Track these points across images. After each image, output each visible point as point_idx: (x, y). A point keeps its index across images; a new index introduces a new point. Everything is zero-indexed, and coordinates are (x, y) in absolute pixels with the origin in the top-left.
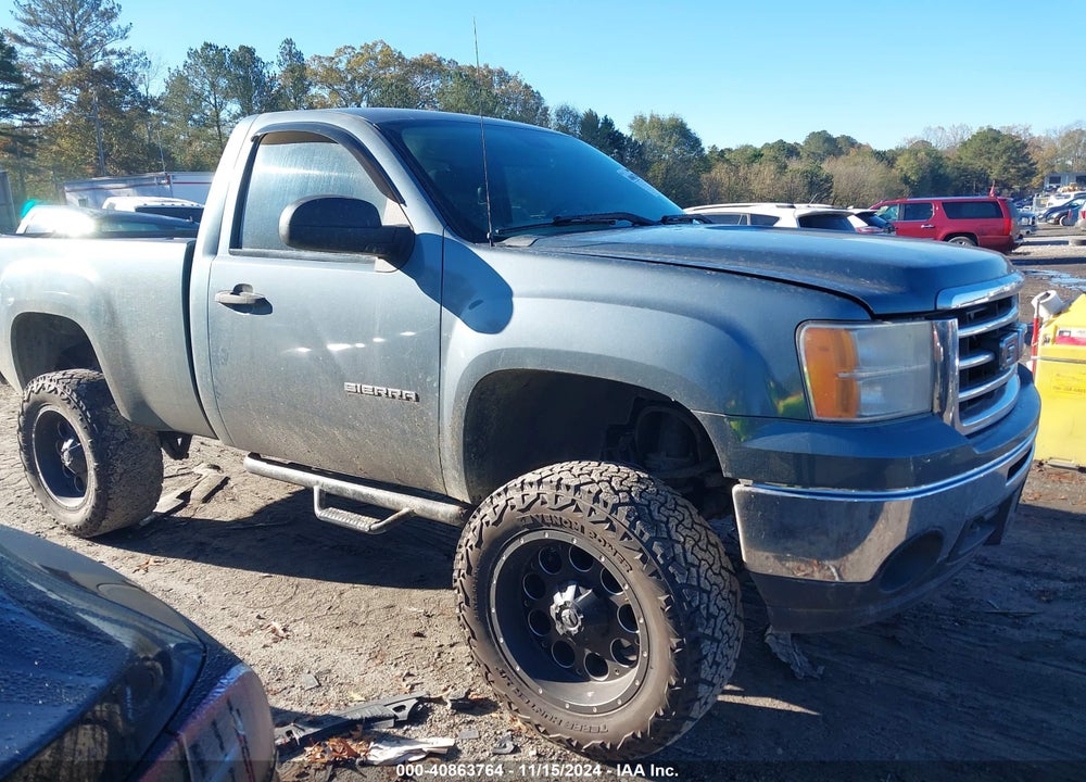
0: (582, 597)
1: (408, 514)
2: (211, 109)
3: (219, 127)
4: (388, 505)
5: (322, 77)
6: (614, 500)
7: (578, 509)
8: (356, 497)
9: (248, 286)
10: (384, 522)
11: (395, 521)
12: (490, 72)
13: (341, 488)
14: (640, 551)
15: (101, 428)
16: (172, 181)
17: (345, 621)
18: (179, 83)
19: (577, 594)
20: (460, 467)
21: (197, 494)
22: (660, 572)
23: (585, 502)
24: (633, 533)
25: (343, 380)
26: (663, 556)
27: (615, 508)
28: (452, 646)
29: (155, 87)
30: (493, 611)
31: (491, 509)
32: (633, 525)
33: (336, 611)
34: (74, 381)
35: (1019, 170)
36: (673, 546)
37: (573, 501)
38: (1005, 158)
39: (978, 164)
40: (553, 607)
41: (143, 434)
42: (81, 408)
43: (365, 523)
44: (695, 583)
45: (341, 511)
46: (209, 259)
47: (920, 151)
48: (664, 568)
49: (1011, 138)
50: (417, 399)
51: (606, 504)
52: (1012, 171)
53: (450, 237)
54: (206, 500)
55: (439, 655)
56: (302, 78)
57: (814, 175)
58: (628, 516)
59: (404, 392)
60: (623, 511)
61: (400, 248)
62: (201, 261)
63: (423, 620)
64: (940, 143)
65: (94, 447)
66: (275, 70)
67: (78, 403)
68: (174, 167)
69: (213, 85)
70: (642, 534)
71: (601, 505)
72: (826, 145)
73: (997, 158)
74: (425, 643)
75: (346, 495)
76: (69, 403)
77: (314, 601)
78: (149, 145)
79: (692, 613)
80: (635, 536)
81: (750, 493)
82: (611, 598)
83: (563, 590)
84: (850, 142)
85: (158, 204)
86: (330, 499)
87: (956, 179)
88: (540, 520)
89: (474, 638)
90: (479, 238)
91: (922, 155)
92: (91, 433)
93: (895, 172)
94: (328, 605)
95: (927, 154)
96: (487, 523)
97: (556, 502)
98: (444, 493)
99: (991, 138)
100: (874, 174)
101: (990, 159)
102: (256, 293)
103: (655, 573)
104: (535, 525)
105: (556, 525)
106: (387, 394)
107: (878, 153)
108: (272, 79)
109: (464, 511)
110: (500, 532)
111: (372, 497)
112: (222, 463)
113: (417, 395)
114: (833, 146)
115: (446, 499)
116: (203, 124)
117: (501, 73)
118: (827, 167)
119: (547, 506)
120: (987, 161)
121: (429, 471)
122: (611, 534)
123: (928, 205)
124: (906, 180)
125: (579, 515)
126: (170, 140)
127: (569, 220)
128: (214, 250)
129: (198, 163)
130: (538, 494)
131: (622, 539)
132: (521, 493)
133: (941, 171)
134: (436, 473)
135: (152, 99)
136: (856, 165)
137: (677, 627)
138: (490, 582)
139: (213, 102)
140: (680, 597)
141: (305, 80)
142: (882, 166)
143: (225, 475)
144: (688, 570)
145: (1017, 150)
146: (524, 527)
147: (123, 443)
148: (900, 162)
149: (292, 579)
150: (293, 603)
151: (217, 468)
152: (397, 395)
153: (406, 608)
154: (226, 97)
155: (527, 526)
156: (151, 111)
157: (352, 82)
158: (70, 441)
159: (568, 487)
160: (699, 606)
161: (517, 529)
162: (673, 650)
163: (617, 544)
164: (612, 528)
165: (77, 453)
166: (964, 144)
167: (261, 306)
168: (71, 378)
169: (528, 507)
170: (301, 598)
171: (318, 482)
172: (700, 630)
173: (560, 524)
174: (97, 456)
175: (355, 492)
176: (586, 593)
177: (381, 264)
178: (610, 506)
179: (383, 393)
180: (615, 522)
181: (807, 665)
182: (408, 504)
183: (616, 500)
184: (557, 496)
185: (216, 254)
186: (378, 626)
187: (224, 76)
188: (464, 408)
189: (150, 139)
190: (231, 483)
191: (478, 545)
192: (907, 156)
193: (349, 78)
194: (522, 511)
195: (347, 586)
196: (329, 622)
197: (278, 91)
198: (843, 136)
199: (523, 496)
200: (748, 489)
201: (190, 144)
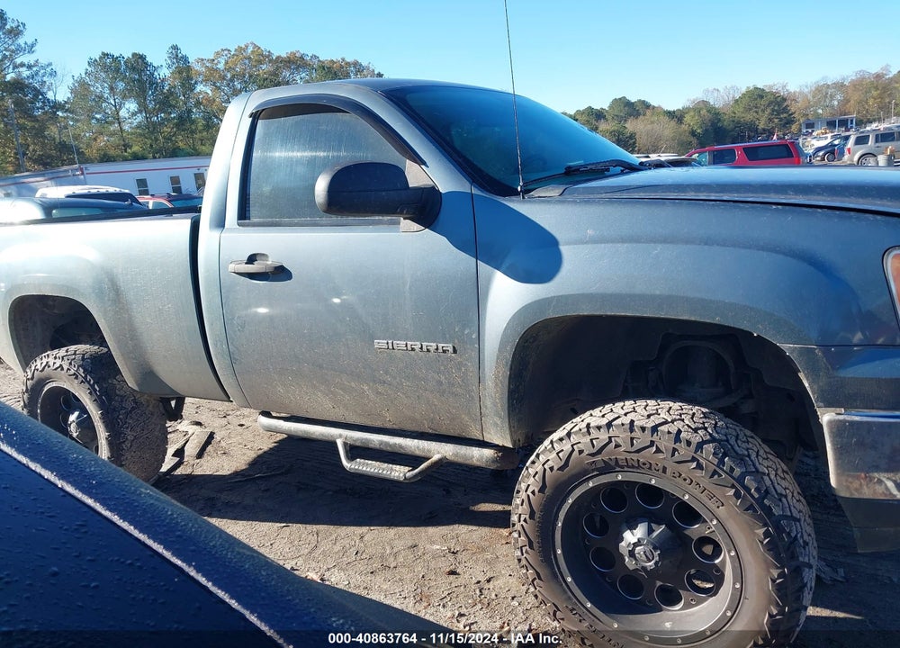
0: (655, 534)
1: (440, 460)
2: (111, 109)
3: (119, 123)
4: (418, 453)
5: (206, 77)
6: (696, 439)
7: (658, 451)
8: (383, 447)
9: (263, 255)
10: (416, 471)
11: (428, 468)
12: (348, 64)
13: (366, 439)
14: (733, 486)
15: (110, 399)
16: (85, 172)
17: (377, 565)
18: (81, 89)
19: (650, 531)
20: (504, 413)
21: (190, 450)
22: (756, 506)
23: (665, 443)
24: (723, 470)
25: (372, 338)
26: (757, 490)
27: (700, 446)
28: (489, 581)
29: (61, 93)
30: (559, 552)
31: (555, 454)
32: (722, 462)
33: (364, 556)
34: (79, 357)
35: (781, 120)
36: (762, 478)
37: (652, 443)
38: (769, 110)
39: (749, 117)
40: (623, 544)
41: (148, 401)
42: (89, 382)
43: (399, 472)
44: (789, 514)
45: (370, 462)
46: (216, 233)
47: (701, 109)
48: (760, 501)
49: (772, 94)
50: (455, 351)
51: (689, 443)
52: (776, 120)
53: (479, 193)
54: (200, 455)
55: (480, 591)
56: (189, 78)
57: (620, 133)
58: (715, 454)
59: (440, 345)
60: (710, 448)
61: (425, 208)
62: (207, 235)
63: (451, 557)
64: (717, 101)
65: (104, 417)
66: (164, 72)
67: (85, 378)
68: (85, 160)
69: (112, 89)
70: (732, 470)
71: (683, 444)
72: (626, 108)
73: (763, 111)
74: (461, 580)
75: (371, 446)
76: (77, 378)
77: (337, 548)
78: (60, 143)
79: (791, 543)
80: (725, 472)
81: (844, 422)
82: (686, 532)
83: (632, 527)
84: (646, 105)
85: (86, 191)
86: (355, 451)
87: (733, 130)
88: (613, 463)
89: (540, 579)
90: (510, 192)
91: (704, 112)
92: (101, 404)
93: (684, 127)
94: (353, 550)
95: (708, 111)
96: (551, 469)
97: (632, 445)
98: (481, 438)
99: (757, 95)
100: (668, 129)
101: (757, 112)
102: (272, 261)
103: (751, 507)
104: (607, 468)
105: (633, 467)
106: (421, 348)
107: (669, 113)
108: (163, 80)
109: (500, 454)
110: (565, 478)
111: (401, 446)
112: (202, 419)
113: (454, 347)
114: (631, 109)
115: (482, 444)
116: (105, 122)
117: (356, 64)
118: (631, 126)
119: (622, 449)
120: (755, 114)
121: (466, 418)
122: (699, 473)
123: (732, 151)
124: (693, 133)
125: (661, 456)
126: (76, 137)
127: (578, 170)
128: (220, 223)
129: (105, 155)
130: (610, 438)
131: (712, 476)
132: (588, 438)
133: (720, 125)
134: (474, 420)
135: (60, 104)
136: (652, 123)
137: (777, 557)
138: (555, 525)
139: (113, 103)
140: (778, 528)
141: (192, 79)
142: (673, 123)
143: (209, 430)
144: (780, 500)
145: (779, 104)
146: (593, 470)
147: (131, 412)
148: (687, 118)
149: (309, 527)
150: (319, 551)
151: (199, 424)
152: (432, 349)
153: (428, 546)
154: (124, 97)
155: (597, 469)
156: (60, 113)
157: (232, 80)
158: (76, 414)
159: (643, 429)
160: (796, 536)
161: (585, 472)
162: (773, 581)
163: (705, 482)
164: (699, 466)
165: (86, 424)
166: (737, 101)
167: (281, 273)
168: (75, 354)
169: (600, 451)
170: (325, 545)
171: (340, 436)
172: (801, 559)
173: (638, 466)
174: (109, 425)
175: (381, 443)
176: (659, 530)
177: (406, 224)
178: (693, 446)
179: (417, 347)
180: (701, 460)
181: (827, 569)
182: (439, 451)
183: (698, 439)
184: (632, 439)
185: (223, 226)
186: (411, 568)
187: (122, 80)
188: (509, 357)
189: (60, 138)
190: (217, 437)
191: (542, 490)
192: (692, 113)
193: (229, 76)
194: (593, 455)
195: (365, 529)
196: (361, 567)
197: (169, 90)
198: (640, 101)
199: (591, 440)
200: (841, 417)
201: (95, 139)
